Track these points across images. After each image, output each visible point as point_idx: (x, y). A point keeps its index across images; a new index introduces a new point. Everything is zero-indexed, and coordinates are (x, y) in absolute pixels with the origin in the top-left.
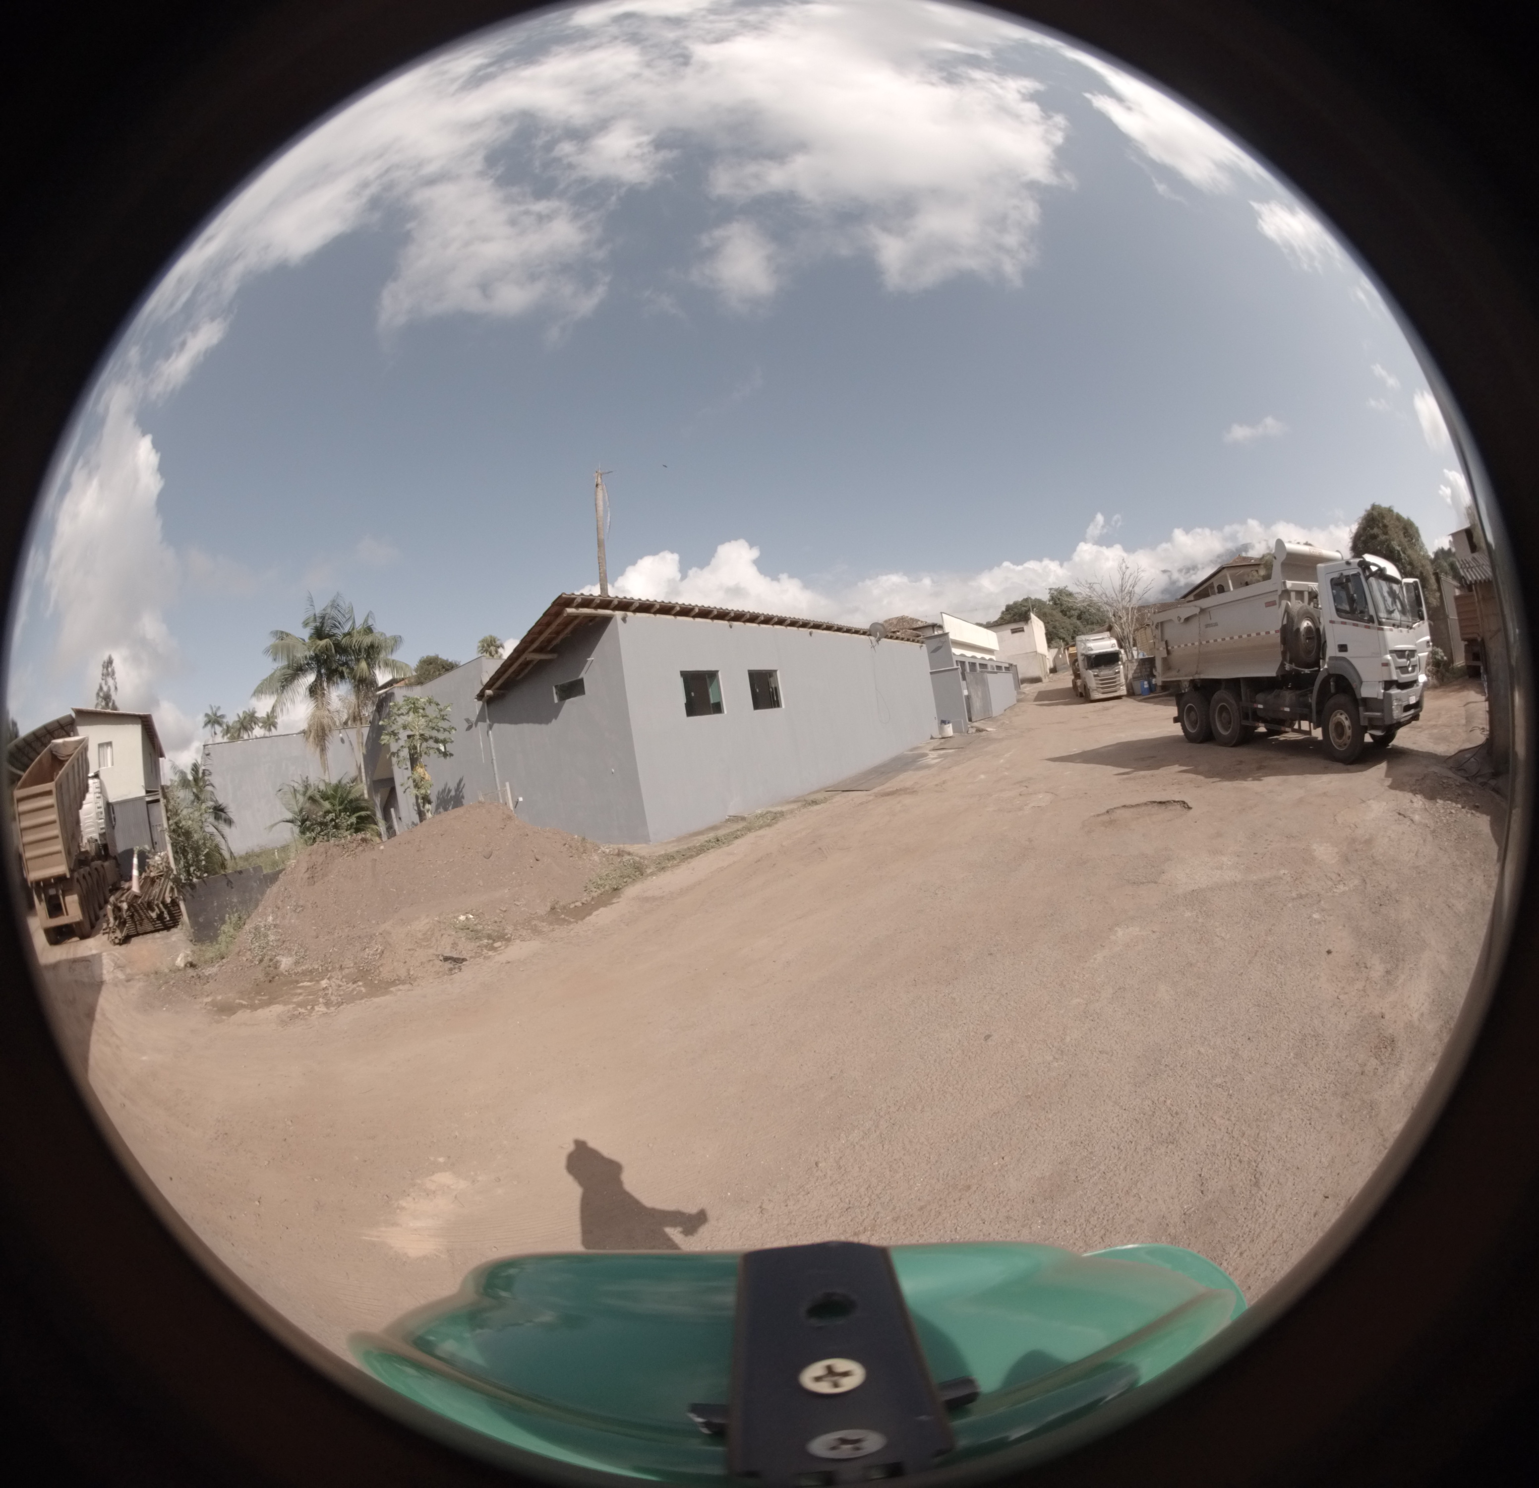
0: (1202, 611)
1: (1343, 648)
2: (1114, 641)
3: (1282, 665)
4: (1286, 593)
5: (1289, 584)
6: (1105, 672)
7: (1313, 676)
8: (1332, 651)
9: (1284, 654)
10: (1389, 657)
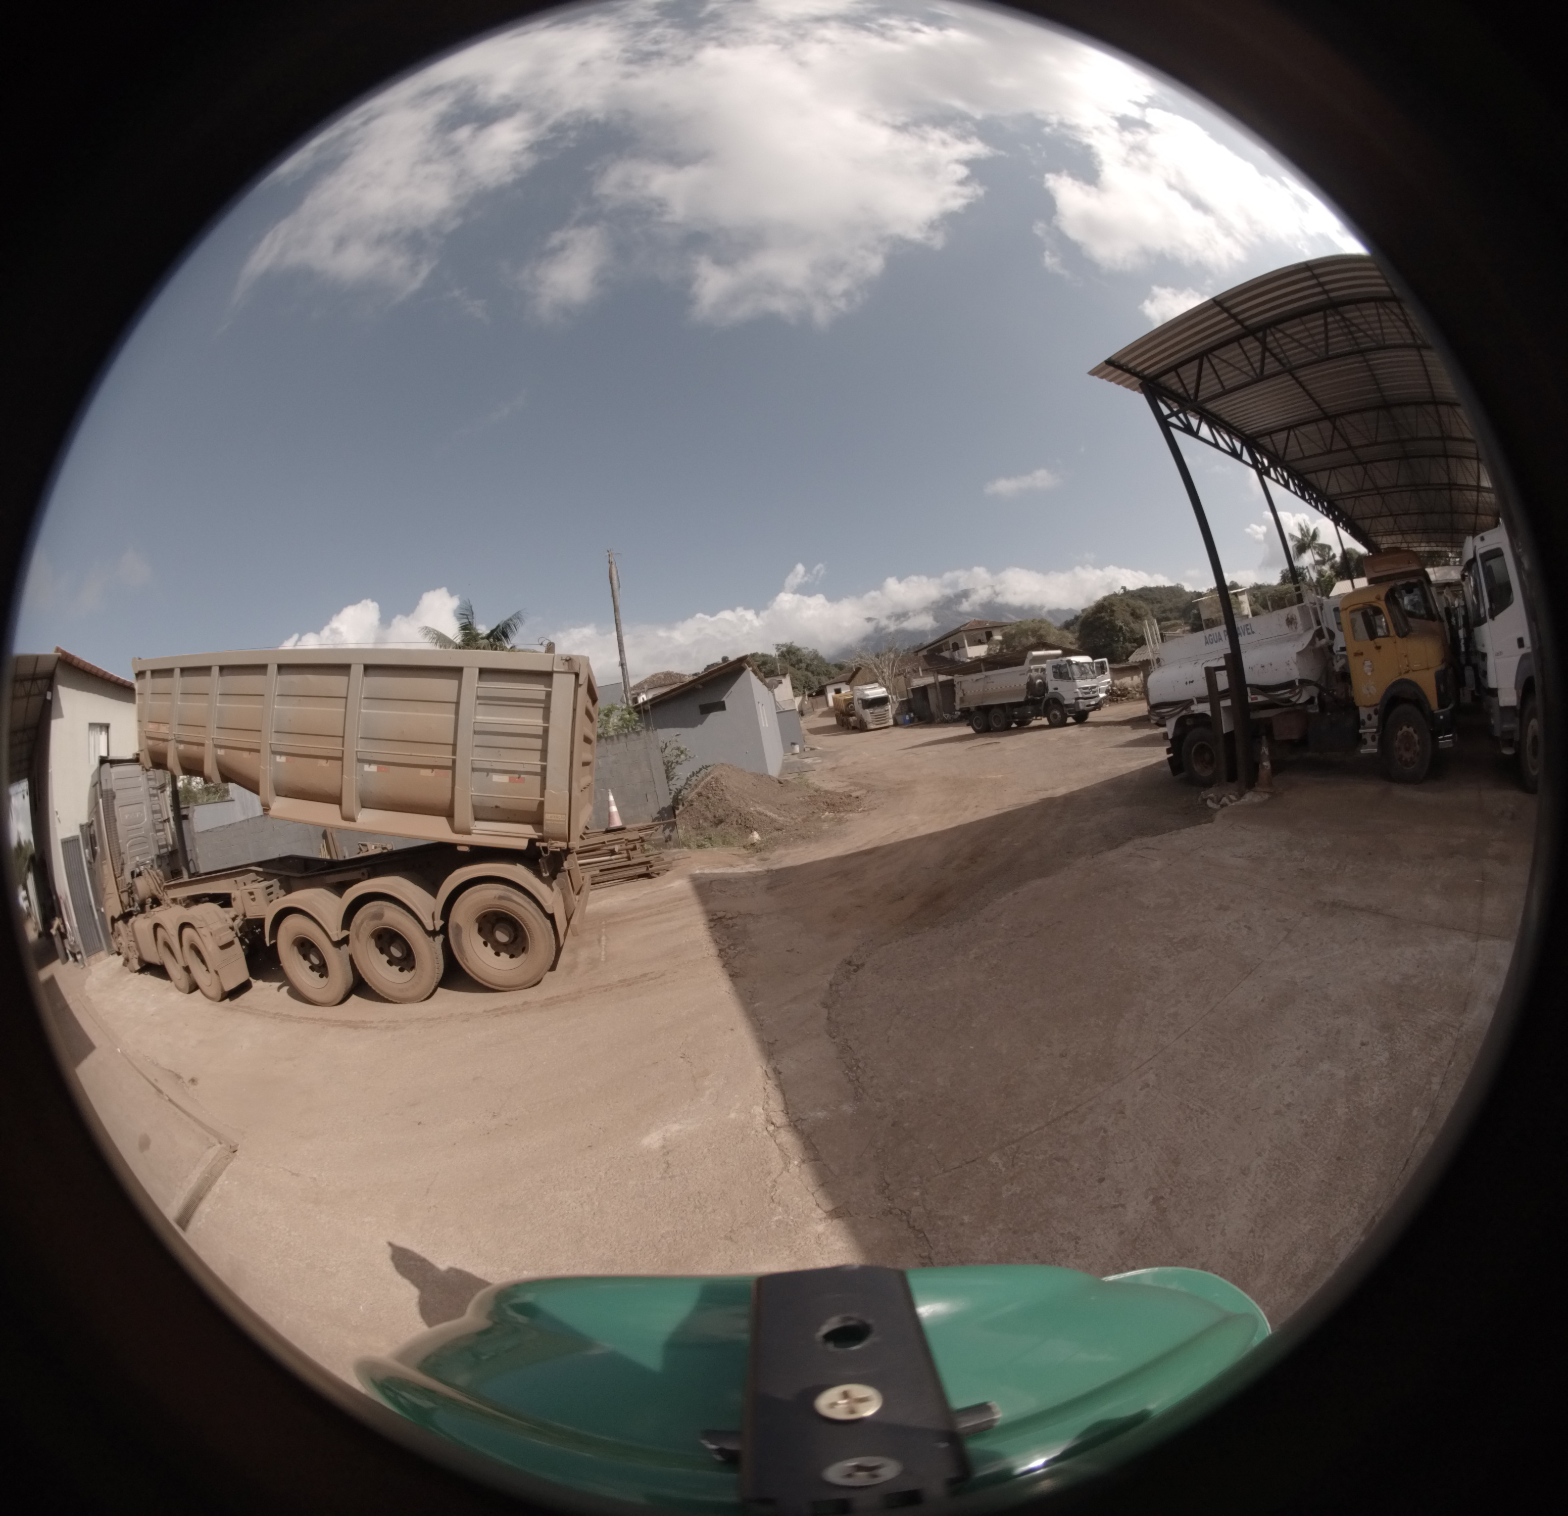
0: (986, 677)
1: (1056, 689)
2: (884, 689)
3: (1027, 697)
4: (1030, 671)
5: (1032, 667)
6: (878, 710)
7: (1041, 700)
8: (1051, 690)
9: (1027, 693)
10: (1078, 690)
